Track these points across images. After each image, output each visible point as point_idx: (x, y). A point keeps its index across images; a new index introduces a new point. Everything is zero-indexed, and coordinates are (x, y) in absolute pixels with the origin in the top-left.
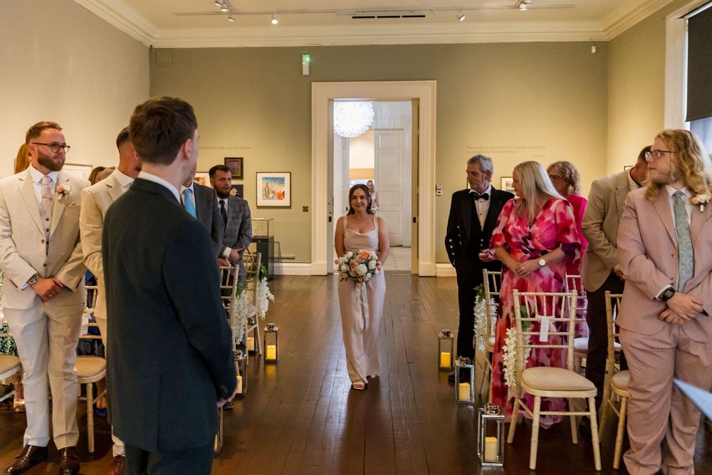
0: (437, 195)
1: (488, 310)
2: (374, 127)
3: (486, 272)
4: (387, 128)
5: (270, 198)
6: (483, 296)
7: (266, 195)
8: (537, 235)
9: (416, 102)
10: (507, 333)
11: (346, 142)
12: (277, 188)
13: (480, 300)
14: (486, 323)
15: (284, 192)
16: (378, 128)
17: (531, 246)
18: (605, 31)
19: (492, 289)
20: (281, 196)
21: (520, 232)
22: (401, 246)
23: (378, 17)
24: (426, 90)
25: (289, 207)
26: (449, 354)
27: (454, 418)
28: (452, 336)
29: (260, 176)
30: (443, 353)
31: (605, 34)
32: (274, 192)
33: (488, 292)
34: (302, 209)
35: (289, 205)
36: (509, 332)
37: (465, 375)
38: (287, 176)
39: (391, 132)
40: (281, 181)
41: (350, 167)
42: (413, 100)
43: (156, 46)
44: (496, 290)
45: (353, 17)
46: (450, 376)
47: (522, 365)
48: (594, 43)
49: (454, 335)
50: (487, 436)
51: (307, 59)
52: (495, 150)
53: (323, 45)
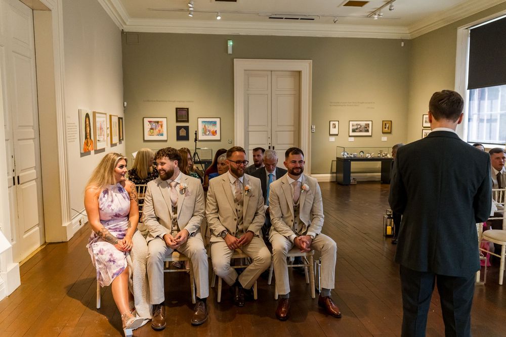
0: (312, 132)
5: (207, 135)
7: (205, 133)
12: (212, 128)
15: (216, 131)
18: (410, 33)
20: (214, 133)
23: (285, 18)
24: (305, 67)
25: (219, 141)
29: (200, 120)
31: (409, 35)
32: (209, 131)
34: (228, 141)
35: (219, 139)
38: (218, 120)
40: (214, 123)
43: (126, 30)
45: (270, 18)
48: (402, 40)
51: (230, 43)
52: (346, 104)
53: (240, 34)
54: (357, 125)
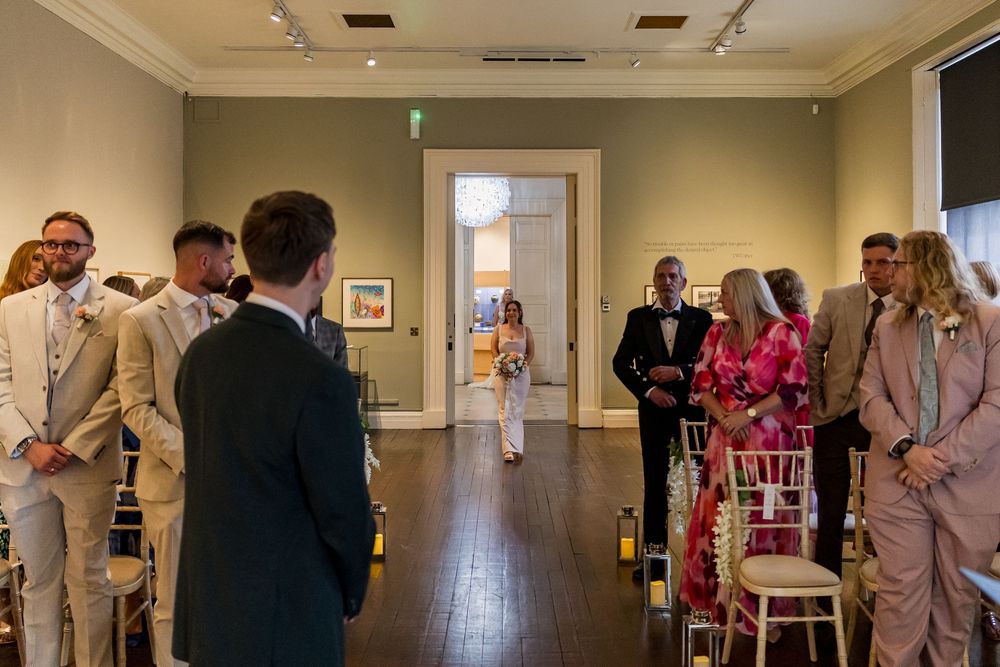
0: (603, 311)
1: (688, 478)
2: (509, 213)
3: (684, 423)
4: (528, 213)
5: (361, 317)
6: (680, 456)
7: (357, 312)
8: (753, 374)
9: (572, 179)
10: (719, 509)
11: (469, 232)
12: (373, 301)
13: (676, 463)
14: (685, 494)
15: (382, 307)
16: (515, 213)
17: (747, 389)
18: (829, 84)
19: (693, 447)
20: (379, 312)
21: (731, 370)
22: (549, 384)
23: (520, 60)
24: (586, 164)
25: (390, 329)
26: (632, 540)
27: (645, 631)
28: (636, 514)
29: (347, 284)
30: (623, 539)
31: (830, 87)
32: (367, 308)
33: (688, 452)
34: (409, 331)
35: (390, 325)
36: (721, 507)
37: (658, 570)
38: (387, 284)
39: (533, 219)
40: (379, 291)
41: (475, 270)
42: (567, 176)
43: (193, 93)
44: (698, 448)
45: (484, 60)
46: (635, 573)
47: (740, 552)
48: (815, 100)
49: (639, 512)
50: (697, 655)
51: (416, 116)
52: (683, 247)
53: (439, 96)
54: (710, 294)
